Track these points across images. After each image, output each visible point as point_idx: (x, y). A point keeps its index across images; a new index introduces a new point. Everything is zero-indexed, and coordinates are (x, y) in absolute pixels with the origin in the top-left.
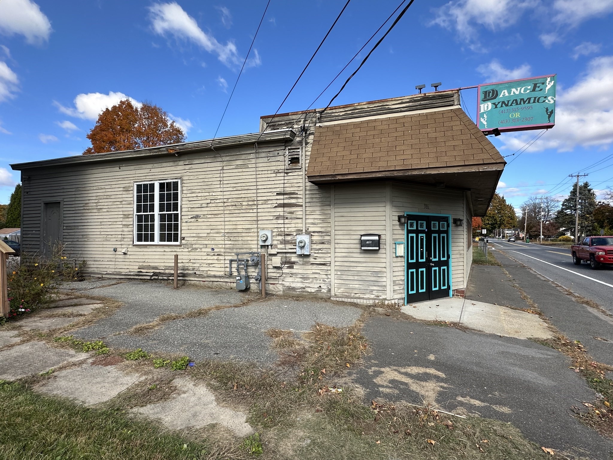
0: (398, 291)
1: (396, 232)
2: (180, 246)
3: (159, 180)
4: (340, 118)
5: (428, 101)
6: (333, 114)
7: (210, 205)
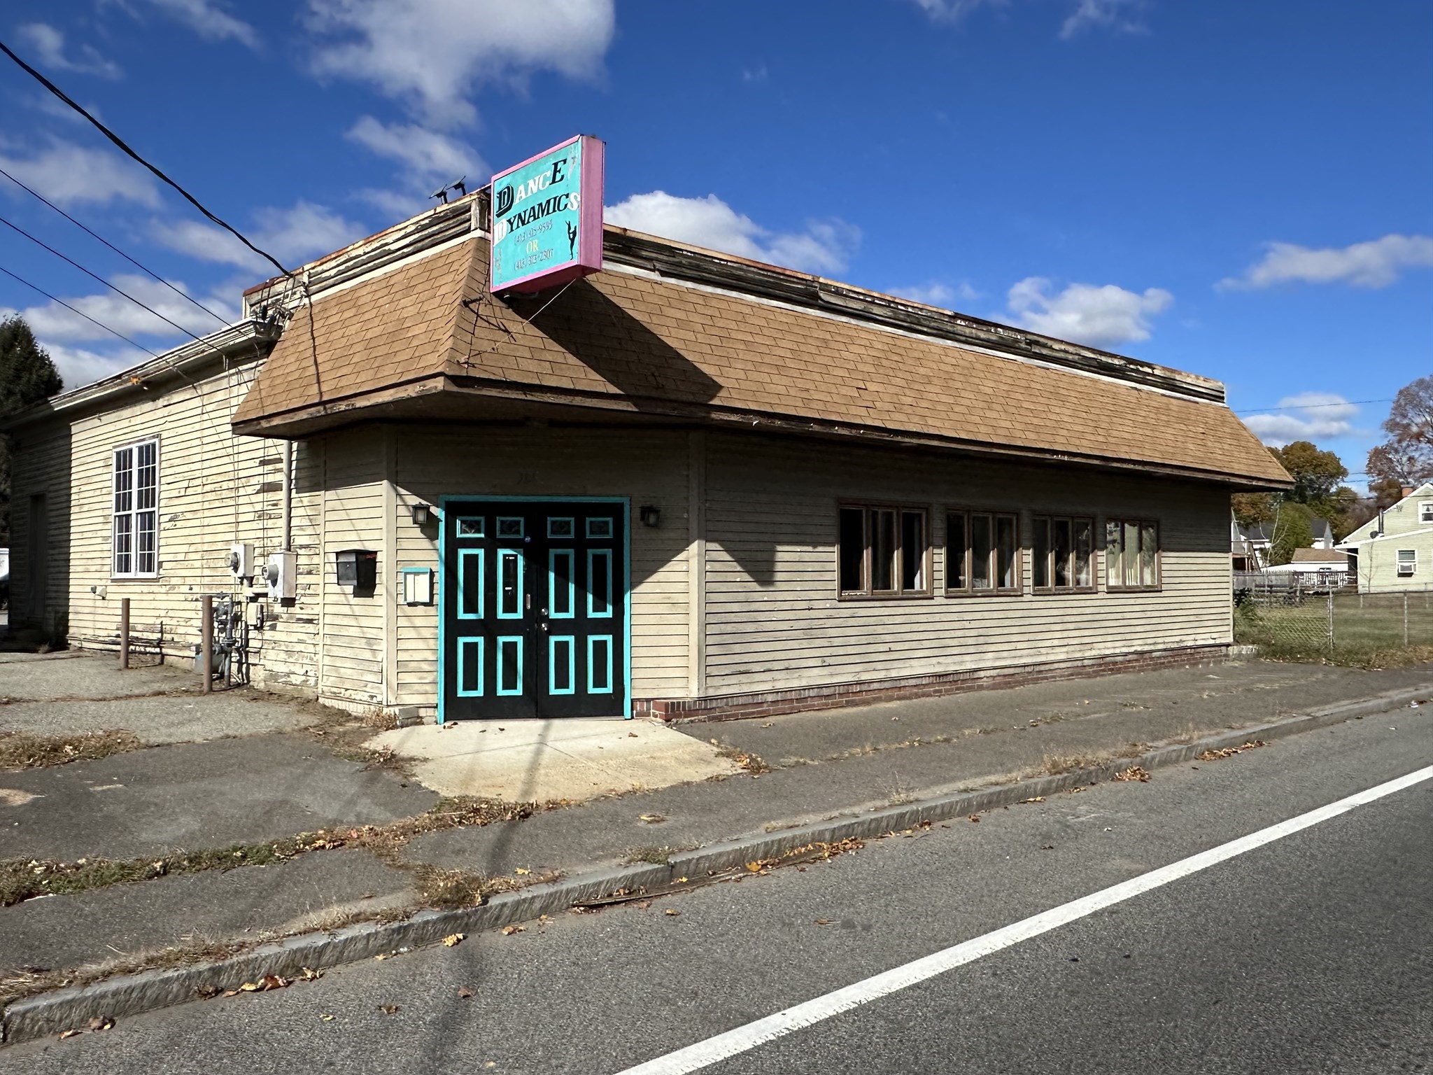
0: (417, 687)
1: (405, 544)
2: (157, 580)
3: (138, 441)
4: (331, 281)
5: (442, 225)
6: (324, 275)
7: (190, 491)
